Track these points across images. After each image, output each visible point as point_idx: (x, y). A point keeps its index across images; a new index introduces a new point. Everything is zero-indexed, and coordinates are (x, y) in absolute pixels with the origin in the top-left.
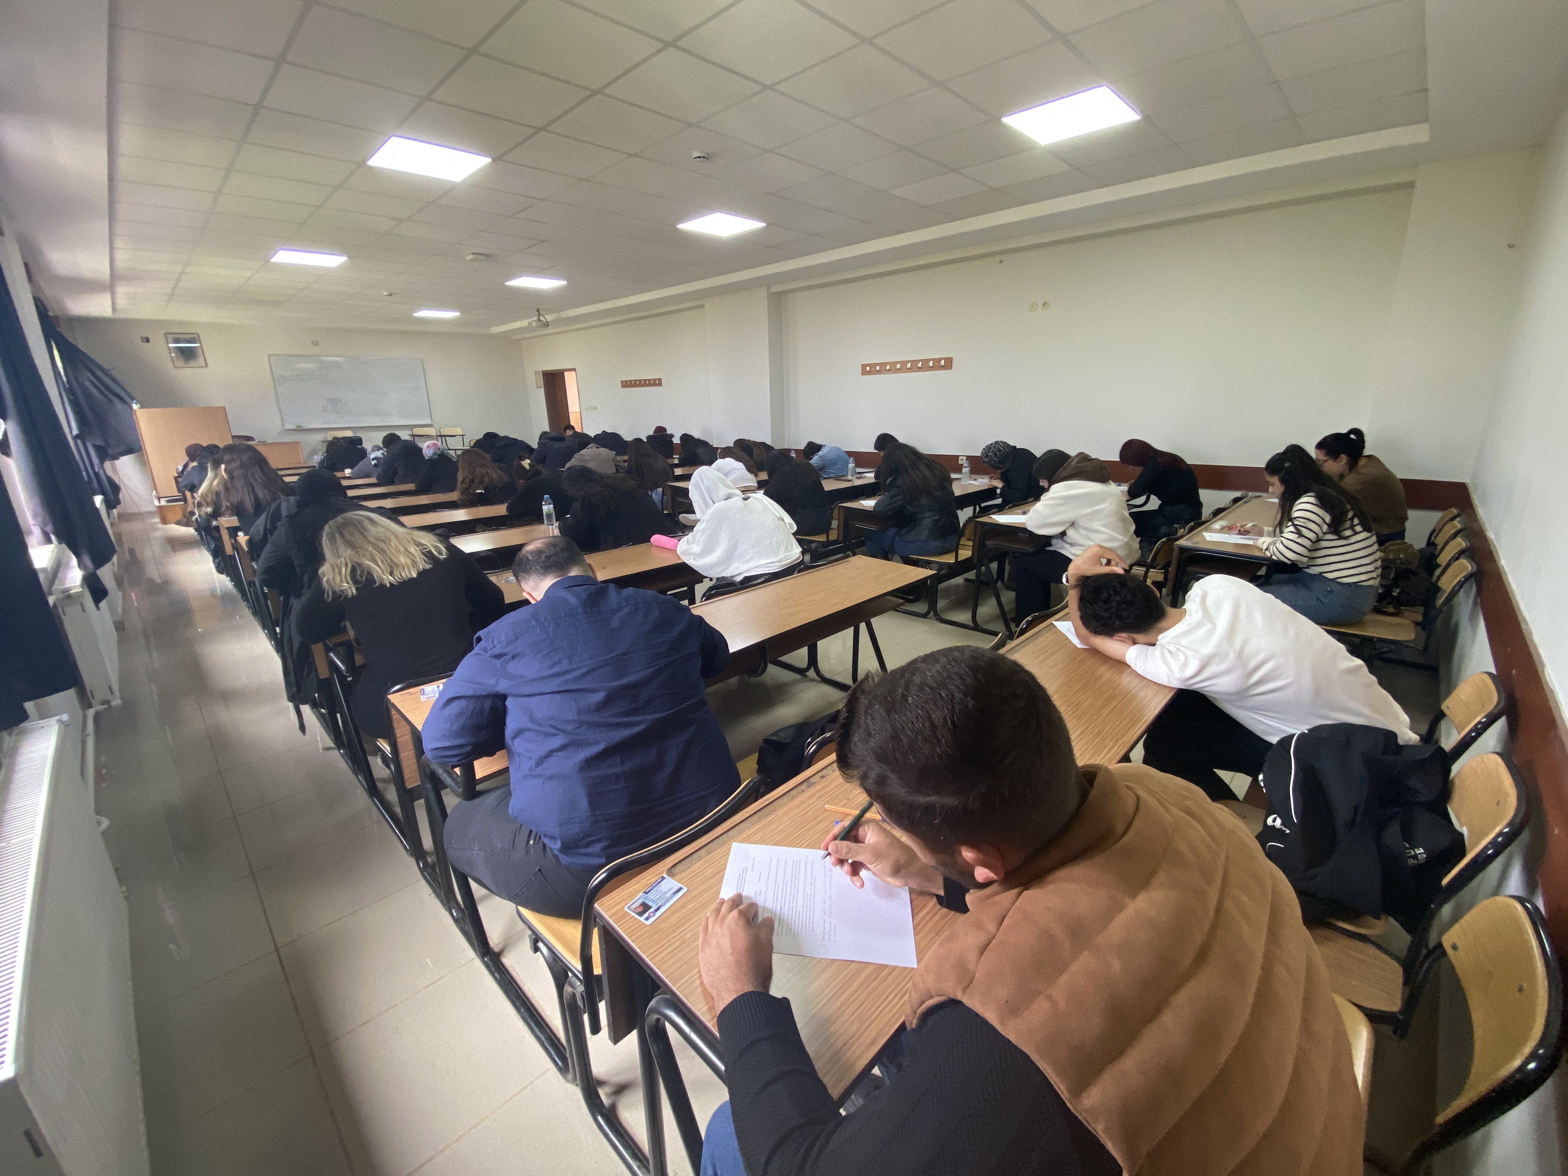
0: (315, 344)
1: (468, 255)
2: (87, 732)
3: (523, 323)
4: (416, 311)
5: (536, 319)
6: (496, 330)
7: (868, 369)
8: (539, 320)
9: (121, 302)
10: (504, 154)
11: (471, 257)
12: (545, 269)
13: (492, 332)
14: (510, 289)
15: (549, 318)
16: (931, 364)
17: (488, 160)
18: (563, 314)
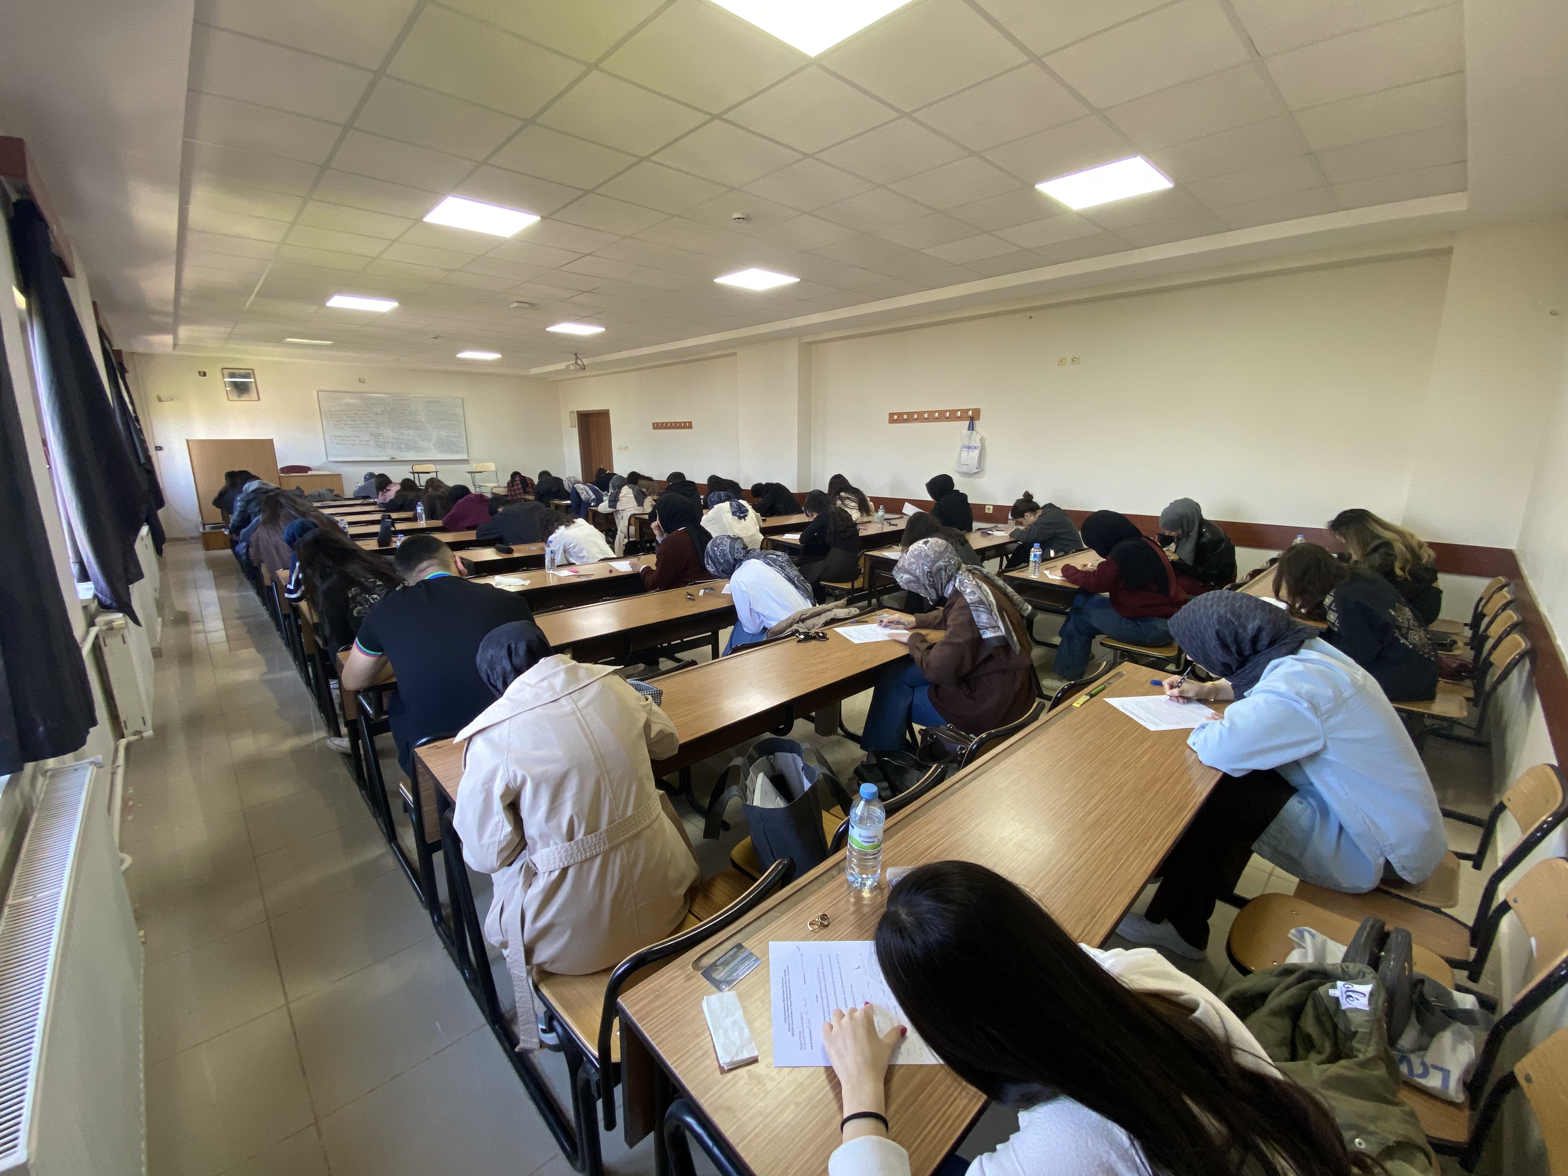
0: (362, 381)
1: (512, 303)
3: (562, 366)
4: (460, 352)
6: (534, 371)
7: (896, 417)
8: (576, 363)
9: (182, 340)
10: (553, 213)
11: (515, 305)
12: (584, 317)
13: (531, 373)
14: (550, 334)
15: (585, 361)
16: (959, 414)
17: (538, 218)
18: (599, 359)
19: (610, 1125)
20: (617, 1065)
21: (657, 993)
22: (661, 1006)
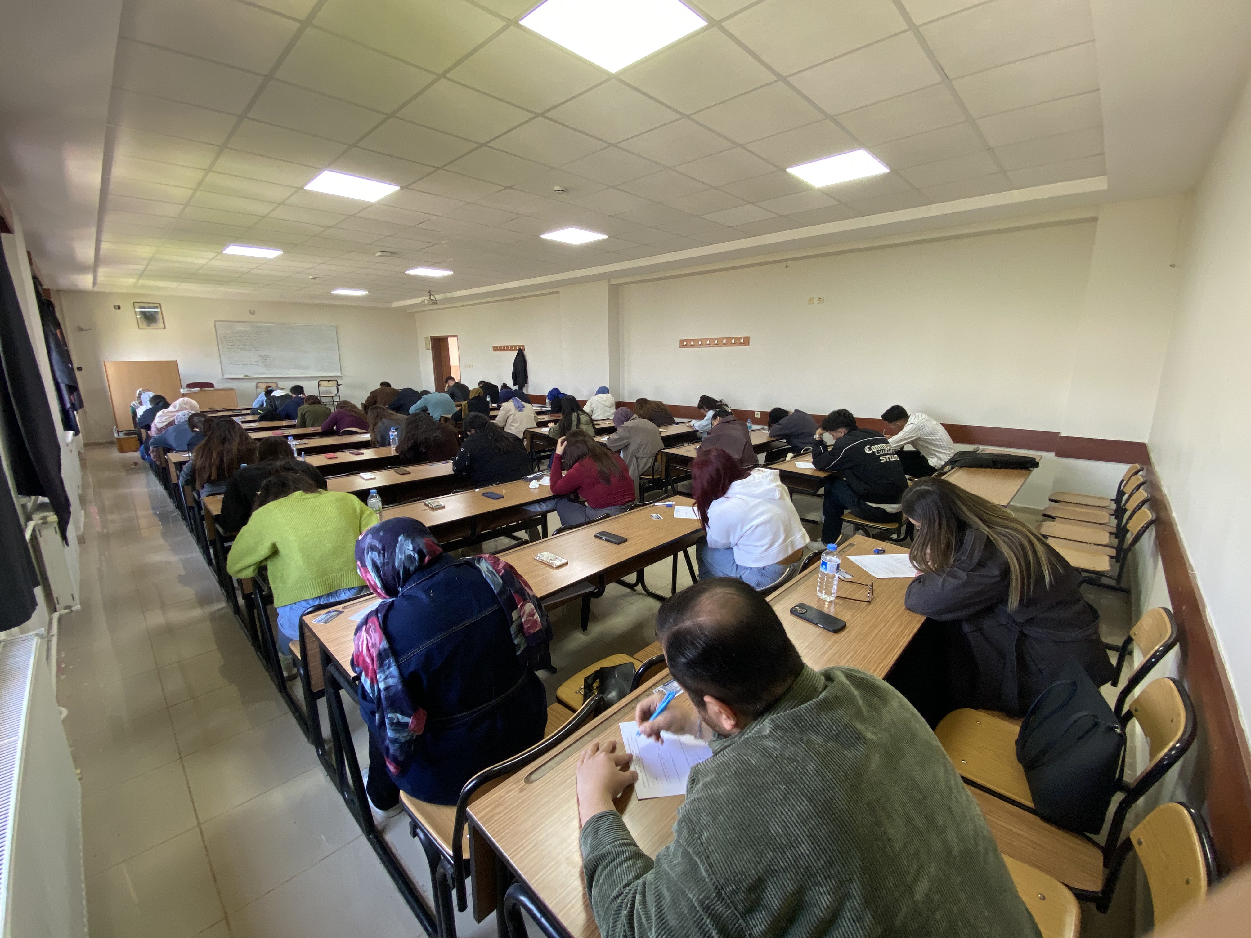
0: (252, 313)
1: (377, 252)
2: (51, 634)
3: (418, 300)
4: (333, 290)
5: (428, 298)
6: (396, 304)
7: (685, 343)
8: (430, 299)
9: (101, 278)
10: (410, 184)
11: (379, 254)
12: (436, 263)
13: (393, 307)
14: (407, 275)
15: (438, 297)
16: (733, 341)
17: (398, 188)
18: (449, 295)
19: (463, 907)
20: (468, 861)
21: (497, 803)
22: (500, 812)
